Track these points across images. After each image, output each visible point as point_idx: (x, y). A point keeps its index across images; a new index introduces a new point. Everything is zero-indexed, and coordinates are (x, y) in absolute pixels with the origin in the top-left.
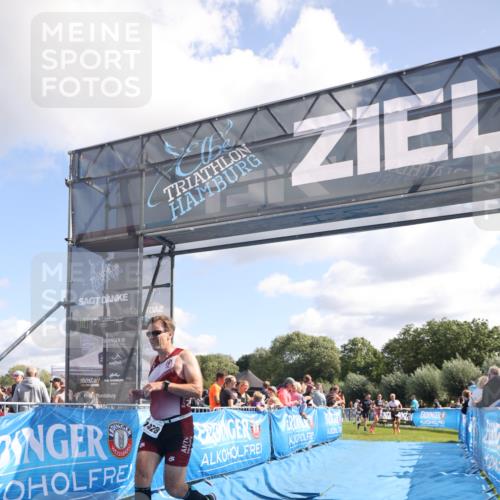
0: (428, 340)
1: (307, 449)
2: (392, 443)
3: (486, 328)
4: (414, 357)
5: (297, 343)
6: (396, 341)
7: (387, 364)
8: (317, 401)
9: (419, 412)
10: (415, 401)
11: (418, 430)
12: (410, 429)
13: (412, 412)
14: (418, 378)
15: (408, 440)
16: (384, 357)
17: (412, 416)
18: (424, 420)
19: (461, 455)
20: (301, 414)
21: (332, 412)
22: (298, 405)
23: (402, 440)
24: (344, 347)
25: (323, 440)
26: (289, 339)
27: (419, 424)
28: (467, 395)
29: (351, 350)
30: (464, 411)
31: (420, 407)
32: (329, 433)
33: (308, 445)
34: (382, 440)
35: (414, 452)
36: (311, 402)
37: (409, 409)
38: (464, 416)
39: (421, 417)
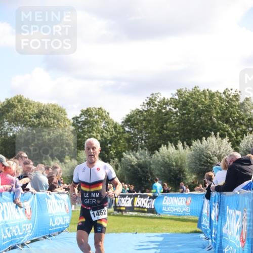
0: (176, 113)
1: (23, 245)
2: (129, 235)
3: (237, 100)
4: (159, 132)
5: (18, 110)
6: (139, 112)
7: (128, 140)
8: (37, 186)
9: (163, 197)
10: (158, 185)
11: (161, 218)
12: (151, 217)
13: (154, 197)
14: (163, 157)
15: (147, 231)
16: (124, 132)
17: (153, 202)
18: (167, 207)
19: (204, 248)
20: (14, 202)
21: (56, 198)
22: (10, 191)
23: (141, 231)
24: (76, 119)
25: (46, 233)
26: (9, 106)
27: (162, 212)
28: (210, 179)
29: (85, 123)
30: (208, 196)
31: (164, 191)
32: (51, 224)
33: (25, 239)
34: (117, 232)
35: (152, 245)
36: (29, 186)
37: (151, 194)
38: (206, 201)
39: (164, 203)
